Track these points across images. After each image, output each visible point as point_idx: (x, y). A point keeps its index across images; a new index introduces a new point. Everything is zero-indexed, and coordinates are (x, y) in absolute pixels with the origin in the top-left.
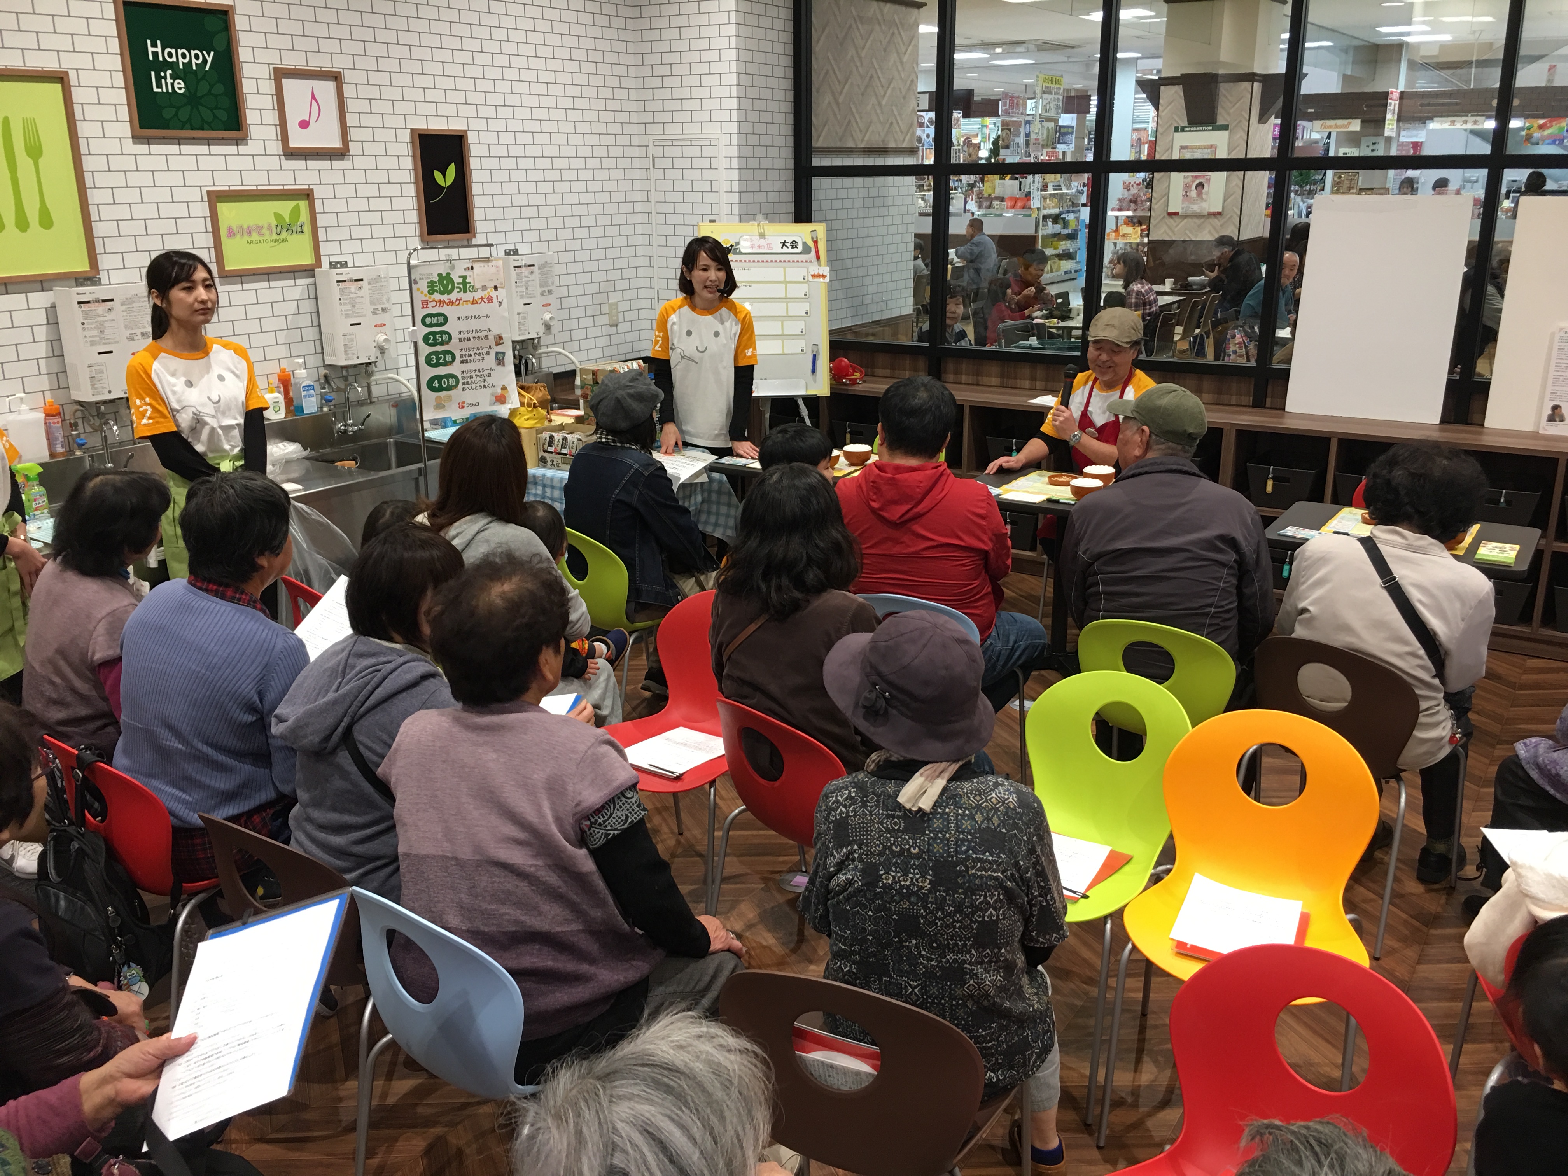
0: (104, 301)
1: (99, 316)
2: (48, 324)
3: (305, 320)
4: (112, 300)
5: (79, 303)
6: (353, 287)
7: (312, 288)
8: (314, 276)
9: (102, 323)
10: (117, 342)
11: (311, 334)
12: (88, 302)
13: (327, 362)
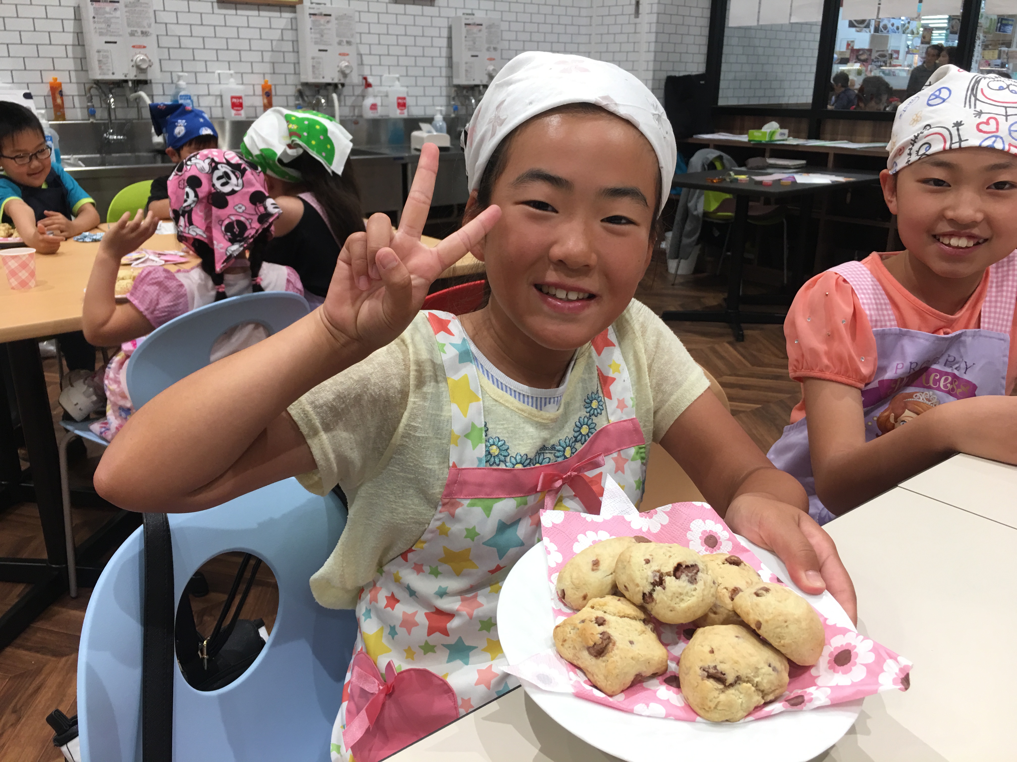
6: (323, 20)
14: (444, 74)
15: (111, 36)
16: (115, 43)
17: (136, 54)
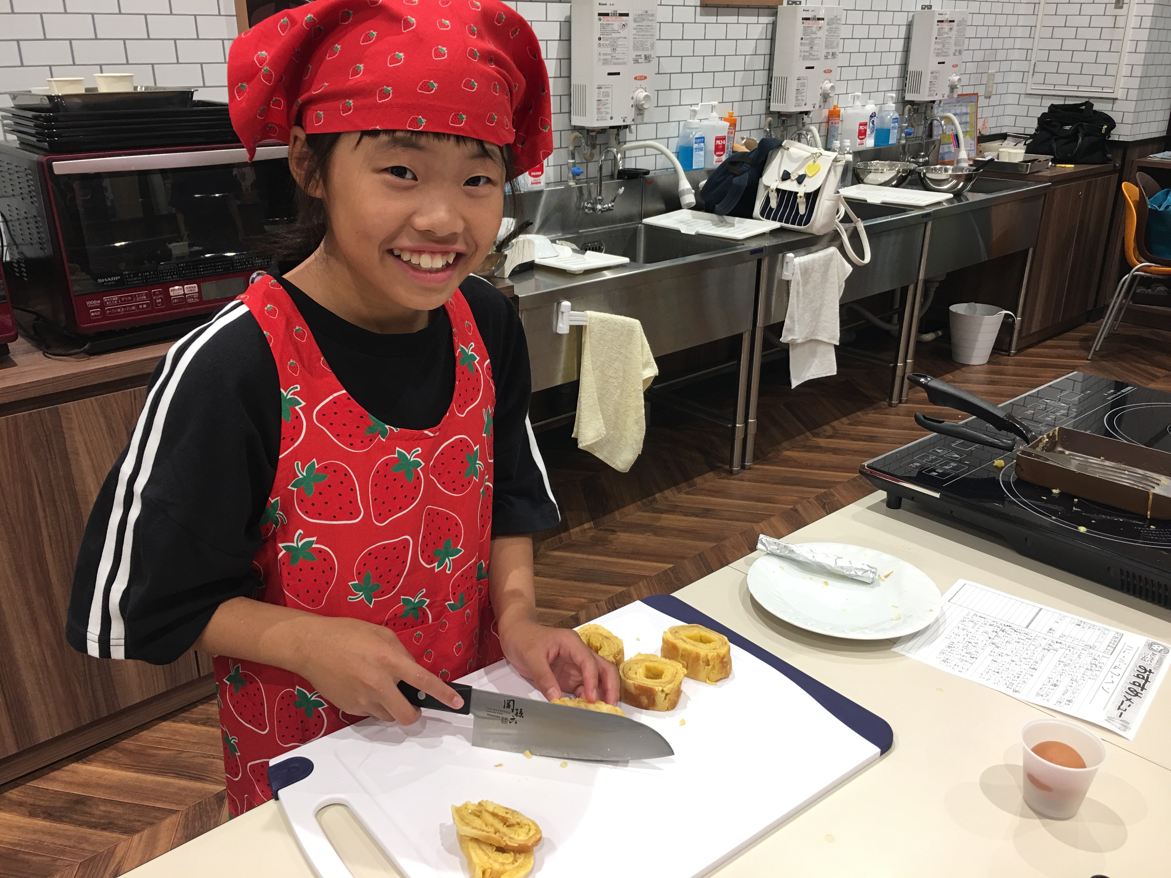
0: (621, 15)
1: (614, 31)
2: (560, 40)
3: (760, 63)
4: (627, 15)
5: (600, 14)
7: (770, 27)
8: (775, 14)
9: (615, 40)
10: (625, 63)
11: (761, 78)
12: (607, 15)
13: (771, 109)
14: (895, 88)
15: (615, 64)
16: (619, 74)
17: (637, 88)
